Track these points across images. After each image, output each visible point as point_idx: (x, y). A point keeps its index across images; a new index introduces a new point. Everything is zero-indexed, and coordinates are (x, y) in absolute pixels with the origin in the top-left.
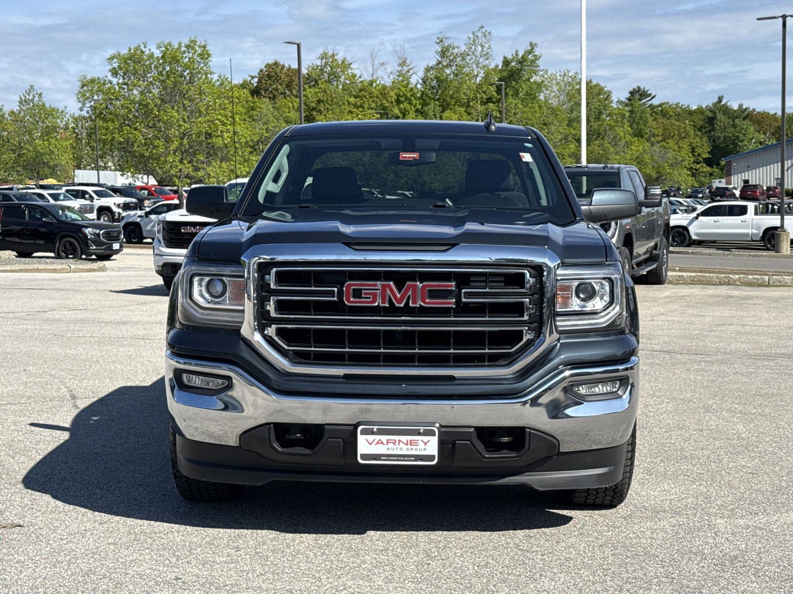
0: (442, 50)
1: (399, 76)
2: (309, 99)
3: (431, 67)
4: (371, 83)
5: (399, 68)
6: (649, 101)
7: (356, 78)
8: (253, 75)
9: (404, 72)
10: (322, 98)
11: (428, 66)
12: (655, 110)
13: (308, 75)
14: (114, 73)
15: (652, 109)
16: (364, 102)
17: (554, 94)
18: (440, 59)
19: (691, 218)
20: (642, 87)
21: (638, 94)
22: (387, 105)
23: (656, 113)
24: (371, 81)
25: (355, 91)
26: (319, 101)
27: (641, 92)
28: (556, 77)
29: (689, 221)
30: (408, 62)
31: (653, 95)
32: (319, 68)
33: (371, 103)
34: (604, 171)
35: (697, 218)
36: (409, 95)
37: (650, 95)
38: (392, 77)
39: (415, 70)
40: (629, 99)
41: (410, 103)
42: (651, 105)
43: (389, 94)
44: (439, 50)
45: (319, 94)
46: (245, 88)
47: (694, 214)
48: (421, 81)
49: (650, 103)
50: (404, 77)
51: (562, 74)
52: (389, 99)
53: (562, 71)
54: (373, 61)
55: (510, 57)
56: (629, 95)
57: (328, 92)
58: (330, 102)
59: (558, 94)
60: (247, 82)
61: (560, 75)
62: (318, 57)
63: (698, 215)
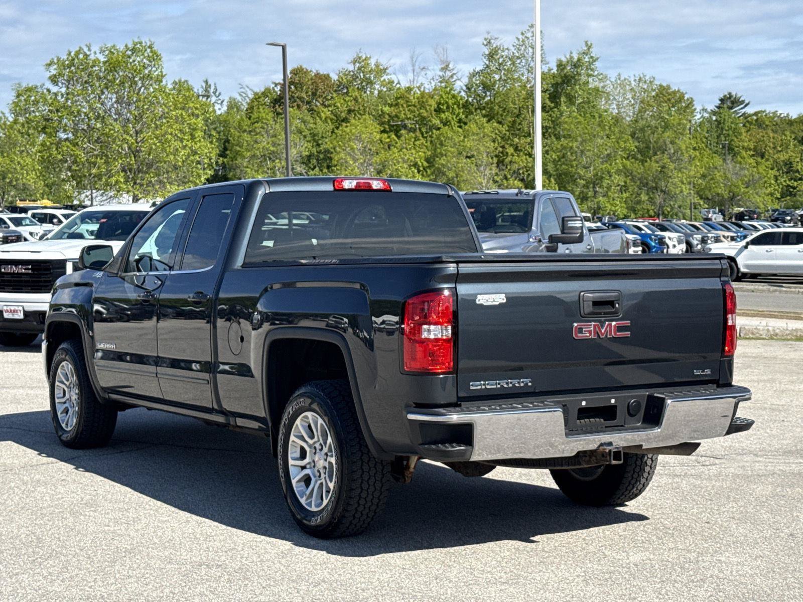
0: (490, 53)
1: (441, 82)
2: (338, 108)
3: (478, 72)
4: (409, 90)
5: (441, 74)
6: (742, 108)
7: (394, 85)
8: (277, 82)
9: (446, 78)
10: (353, 108)
11: (474, 71)
12: (749, 119)
13: (339, 81)
14: (54, 80)
15: (746, 118)
16: (401, 111)
17: (628, 101)
18: (487, 63)
19: (739, 247)
20: (733, 94)
21: (730, 101)
22: (425, 114)
23: (751, 123)
24: (408, 88)
25: (390, 99)
26: (350, 111)
27: (732, 99)
28: (630, 82)
29: (737, 250)
30: (451, 66)
31: (747, 102)
32: (352, 73)
33: (408, 113)
34: (516, 198)
35: (746, 247)
36: (450, 102)
37: (743, 102)
38: (433, 84)
39: (459, 75)
40: (719, 107)
41: (453, 113)
42: (744, 114)
43: (427, 102)
44: (487, 53)
45: (349, 103)
46: (267, 96)
47: (743, 243)
48: (465, 88)
49: (743, 111)
50: (447, 82)
51: (637, 79)
52: (428, 108)
53: (637, 75)
54: (413, 65)
55: (564, 60)
56: (720, 102)
57: (360, 100)
58: (362, 112)
59: (633, 102)
60: (269, 90)
61: (635, 80)
62: (350, 61)
63: (748, 244)
